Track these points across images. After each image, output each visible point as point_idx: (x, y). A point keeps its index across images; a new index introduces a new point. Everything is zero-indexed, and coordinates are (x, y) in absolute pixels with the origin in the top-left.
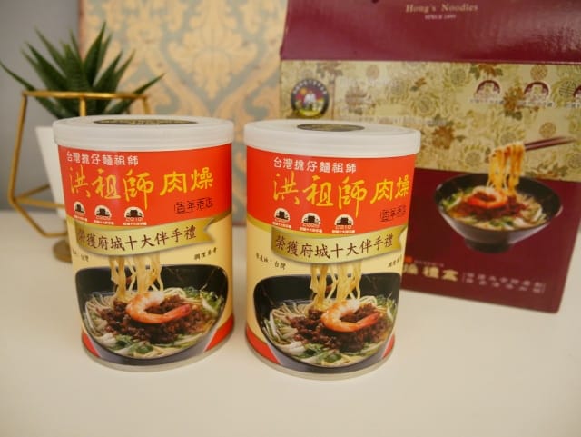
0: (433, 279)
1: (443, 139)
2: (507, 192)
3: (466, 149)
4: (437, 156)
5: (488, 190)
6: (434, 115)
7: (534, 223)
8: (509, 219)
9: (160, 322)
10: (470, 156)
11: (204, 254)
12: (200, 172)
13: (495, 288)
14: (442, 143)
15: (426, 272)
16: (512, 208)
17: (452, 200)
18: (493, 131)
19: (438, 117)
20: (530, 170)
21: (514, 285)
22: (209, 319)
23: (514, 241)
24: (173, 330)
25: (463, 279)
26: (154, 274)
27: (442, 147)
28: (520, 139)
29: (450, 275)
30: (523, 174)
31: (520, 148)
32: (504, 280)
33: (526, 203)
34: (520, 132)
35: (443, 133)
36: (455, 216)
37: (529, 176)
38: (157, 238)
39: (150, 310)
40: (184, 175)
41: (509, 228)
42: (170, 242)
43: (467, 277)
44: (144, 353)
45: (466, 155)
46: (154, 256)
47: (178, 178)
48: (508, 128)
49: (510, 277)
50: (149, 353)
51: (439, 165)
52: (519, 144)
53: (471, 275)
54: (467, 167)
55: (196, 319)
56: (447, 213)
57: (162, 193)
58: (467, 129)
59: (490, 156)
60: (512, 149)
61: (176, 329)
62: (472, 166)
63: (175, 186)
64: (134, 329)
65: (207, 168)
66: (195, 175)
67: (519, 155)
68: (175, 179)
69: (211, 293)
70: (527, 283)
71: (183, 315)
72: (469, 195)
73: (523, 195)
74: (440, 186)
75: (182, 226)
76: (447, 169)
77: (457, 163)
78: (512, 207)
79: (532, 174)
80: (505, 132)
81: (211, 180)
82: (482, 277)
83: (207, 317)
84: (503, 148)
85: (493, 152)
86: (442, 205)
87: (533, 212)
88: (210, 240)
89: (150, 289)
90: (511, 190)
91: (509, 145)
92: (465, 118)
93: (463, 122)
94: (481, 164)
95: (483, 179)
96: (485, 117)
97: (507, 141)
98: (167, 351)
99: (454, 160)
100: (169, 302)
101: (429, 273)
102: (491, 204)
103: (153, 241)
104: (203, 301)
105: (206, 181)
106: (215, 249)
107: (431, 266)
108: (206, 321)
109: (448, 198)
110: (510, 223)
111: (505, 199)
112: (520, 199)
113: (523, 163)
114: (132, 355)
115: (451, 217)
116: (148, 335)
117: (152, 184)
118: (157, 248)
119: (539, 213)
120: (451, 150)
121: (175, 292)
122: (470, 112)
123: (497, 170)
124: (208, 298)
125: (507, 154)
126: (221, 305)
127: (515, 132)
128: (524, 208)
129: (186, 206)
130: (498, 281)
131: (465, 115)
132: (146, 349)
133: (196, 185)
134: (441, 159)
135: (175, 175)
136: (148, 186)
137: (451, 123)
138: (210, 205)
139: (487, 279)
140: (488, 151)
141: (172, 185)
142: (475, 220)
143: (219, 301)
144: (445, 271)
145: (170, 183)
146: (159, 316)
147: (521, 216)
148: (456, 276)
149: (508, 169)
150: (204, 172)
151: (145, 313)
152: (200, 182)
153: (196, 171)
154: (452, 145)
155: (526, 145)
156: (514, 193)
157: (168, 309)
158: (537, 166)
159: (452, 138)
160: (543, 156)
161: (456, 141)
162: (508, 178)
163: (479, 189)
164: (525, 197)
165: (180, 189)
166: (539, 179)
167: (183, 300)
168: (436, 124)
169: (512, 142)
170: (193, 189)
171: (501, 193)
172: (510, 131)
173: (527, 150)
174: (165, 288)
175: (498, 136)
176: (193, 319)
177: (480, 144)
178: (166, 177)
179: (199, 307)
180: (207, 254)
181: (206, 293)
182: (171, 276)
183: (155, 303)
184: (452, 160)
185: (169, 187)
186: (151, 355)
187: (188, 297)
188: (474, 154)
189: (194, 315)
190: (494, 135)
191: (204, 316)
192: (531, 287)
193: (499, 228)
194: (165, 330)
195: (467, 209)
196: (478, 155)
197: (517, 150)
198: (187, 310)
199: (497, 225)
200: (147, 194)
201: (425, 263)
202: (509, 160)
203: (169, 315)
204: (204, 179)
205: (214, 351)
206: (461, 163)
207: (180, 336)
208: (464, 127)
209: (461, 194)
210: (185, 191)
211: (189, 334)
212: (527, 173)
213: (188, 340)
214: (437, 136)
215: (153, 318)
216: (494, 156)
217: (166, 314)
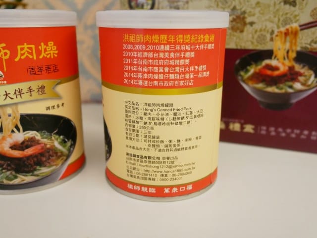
0: (236, 132)
1: (239, 25)
2: (288, 63)
3: (256, 31)
4: (235, 38)
5: (273, 62)
6: (232, 7)
7: (309, 86)
8: (290, 83)
9: (21, 156)
10: (259, 37)
11: (53, 107)
12: (46, 44)
13: (282, 137)
14: (238, 28)
15: (231, 127)
16: (292, 76)
17: (247, 71)
18: (275, 17)
19: (234, 9)
20: (304, 45)
21: (296, 134)
22: (60, 156)
23: (294, 101)
24: (32, 163)
25: (258, 131)
26: (14, 120)
27: (238, 31)
28: (296, 22)
29: (249, 128)
30: (299, 49)
31: (296, 28)
32: (289, 131)
33: (302, 71)
34: (296, 16)
35: (238, 21)
36: (250, 83)
37: (304, 50)
38: (15, 93)
39: (14, 147)
40: (33, 46)
41: (290, 90)
42: (26, 97)
43: (261, 130)
44: (11, 180)
45: (256, 36)
46: (14, 107)
47: (28, 48)
48: (287, 14)
49: (293, 128)
50: (15, 180)
51: (237, 45)
52: (295, 25)
53: (264, 128)
54: (257, 46)
55: (50, 155)
56: (244, 81)
57: (17, 59)
58: (256, 16)
59: (274, 36)
60: (290, 29)
61: (34, 163)
62: (261, 44)
63: (26, 54)
64: (3, 162)
65: (52, 43)
66: (42, 47)
67: (295, 34)
68: (26, 49)
69: (61, 137)
70: (306, 132)
71: (40, 152)
72: (259, 67)
73: (300, 64)
74: (238, 62)
75: (35, 84)
76: (243, 48)
77: (250, 43)
78: (292, 74)
79: (306, 48)
80: (284, 17)
81: (56, 52)
82: (272, 129)
83: (59, 154)
84: (283, 29)
85: (276, 33)
86: (240, 75)
87: (308, 78)
88: (58, 96)
89: (13, 131)
90: (290, 61)
91: (288, 27)
92: (254, 8)
93: (252, 10)
94: (267, 42)
95: (269, 54)
96: (269, 6)
97: (286, 24)
98: (29, 178)
99: (247, 41)
100: (28, 141)
101: (233, 128)
102: (276, 73)
103: (12, 95)
104: (55, 142)
105: (52, 52)
106: (63, 104)
107: (234, 122)
108: (59, 157)
109: (244, 70)
110: (291, 87)
111: (287, 68)
112: (298, 68)
113: (298, 40)
114: (3, 182)
115: (247, 84)
116: (12, 166)
117: (8, 52)
118: (15, 101)
119: (313, 78)
120: (245, 33)
121: (31, 134)
122: (258, 3)
123: (280, 47)
124: (59, 140)
125: (287, 34)
126: (71, 146)
127: (292, 17)
128: (301, 75)
129: (36, 70)
130: (285, 131)
131: (254, 5)
132: (12, 177)
133: (43, 55)
134: (238, 40)
135: (26, 46)
136: (6, 54)
137: (244, 12)
138: (56, 70)
139: (276, 131)
140: (272, 32)
141: (24, 54)
142: (265, 86)
143: (69, 144)
144: (245, 126)
145: (23, 52)
146: (21, 152)
147: (299, 81)
148: (254, 129)
149: (287, 46)
150: (49, 45)
151: (10, 149)
152: (47, 53)
153: (42, 44)
154: (246, 29)
155: (300, 26)
156: (293, 63)
157: (27, 147)
158: (309, 41)
159: (245, 24)
160: (314, 33)
161: (248, 26)
162: (288, 52)
163: (267, 62)
164: (302, 66)
165: (31, 57)
166: (311, 52)
167: (38, 141)
168: (234, 14)
169: (289, 24)
170: (41, 57)
171: (283, 64)
172: (288, 15)
173: (301, 30)
174: (24, 131)
175: (279, 20)
176: (47, 155)
177: (266, 27)
178: (19, 47)
179: (52, 146)
180: (56, 107)
181: (57, 137)
182: (28, 122)
183: (17, 142)
184: (246, 41)
185: (22, 55)
186: (16, 181)
187: (42, 138)
188: (262, 35)
189: (49, 152)
190: (276, 20)
191: (56, 153)
192: (309, 135)
193: (283, 91)
194: (26, 162)
195: (259, 77)
196: (265, 36)
197: (294, 30)
198: (42, 148)
199: (281, 89)
200: (5, 60)
201: (230, 120)
202: (288, 38)
203: (29, 152)
204: (50, 50)
205: (66, 181)
206: (252, 43)
207: (38, 167)
208: (254, 15)
209: (254, 66)
210: (35, 58)
211: (45, 166)
212: (302, 47)
213: (44, 170)
214: (234, 23)
215: (17, 154)
216: (277, 36)
217: (26, 150)
